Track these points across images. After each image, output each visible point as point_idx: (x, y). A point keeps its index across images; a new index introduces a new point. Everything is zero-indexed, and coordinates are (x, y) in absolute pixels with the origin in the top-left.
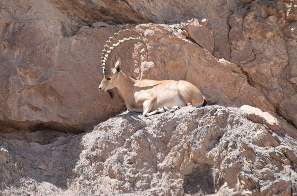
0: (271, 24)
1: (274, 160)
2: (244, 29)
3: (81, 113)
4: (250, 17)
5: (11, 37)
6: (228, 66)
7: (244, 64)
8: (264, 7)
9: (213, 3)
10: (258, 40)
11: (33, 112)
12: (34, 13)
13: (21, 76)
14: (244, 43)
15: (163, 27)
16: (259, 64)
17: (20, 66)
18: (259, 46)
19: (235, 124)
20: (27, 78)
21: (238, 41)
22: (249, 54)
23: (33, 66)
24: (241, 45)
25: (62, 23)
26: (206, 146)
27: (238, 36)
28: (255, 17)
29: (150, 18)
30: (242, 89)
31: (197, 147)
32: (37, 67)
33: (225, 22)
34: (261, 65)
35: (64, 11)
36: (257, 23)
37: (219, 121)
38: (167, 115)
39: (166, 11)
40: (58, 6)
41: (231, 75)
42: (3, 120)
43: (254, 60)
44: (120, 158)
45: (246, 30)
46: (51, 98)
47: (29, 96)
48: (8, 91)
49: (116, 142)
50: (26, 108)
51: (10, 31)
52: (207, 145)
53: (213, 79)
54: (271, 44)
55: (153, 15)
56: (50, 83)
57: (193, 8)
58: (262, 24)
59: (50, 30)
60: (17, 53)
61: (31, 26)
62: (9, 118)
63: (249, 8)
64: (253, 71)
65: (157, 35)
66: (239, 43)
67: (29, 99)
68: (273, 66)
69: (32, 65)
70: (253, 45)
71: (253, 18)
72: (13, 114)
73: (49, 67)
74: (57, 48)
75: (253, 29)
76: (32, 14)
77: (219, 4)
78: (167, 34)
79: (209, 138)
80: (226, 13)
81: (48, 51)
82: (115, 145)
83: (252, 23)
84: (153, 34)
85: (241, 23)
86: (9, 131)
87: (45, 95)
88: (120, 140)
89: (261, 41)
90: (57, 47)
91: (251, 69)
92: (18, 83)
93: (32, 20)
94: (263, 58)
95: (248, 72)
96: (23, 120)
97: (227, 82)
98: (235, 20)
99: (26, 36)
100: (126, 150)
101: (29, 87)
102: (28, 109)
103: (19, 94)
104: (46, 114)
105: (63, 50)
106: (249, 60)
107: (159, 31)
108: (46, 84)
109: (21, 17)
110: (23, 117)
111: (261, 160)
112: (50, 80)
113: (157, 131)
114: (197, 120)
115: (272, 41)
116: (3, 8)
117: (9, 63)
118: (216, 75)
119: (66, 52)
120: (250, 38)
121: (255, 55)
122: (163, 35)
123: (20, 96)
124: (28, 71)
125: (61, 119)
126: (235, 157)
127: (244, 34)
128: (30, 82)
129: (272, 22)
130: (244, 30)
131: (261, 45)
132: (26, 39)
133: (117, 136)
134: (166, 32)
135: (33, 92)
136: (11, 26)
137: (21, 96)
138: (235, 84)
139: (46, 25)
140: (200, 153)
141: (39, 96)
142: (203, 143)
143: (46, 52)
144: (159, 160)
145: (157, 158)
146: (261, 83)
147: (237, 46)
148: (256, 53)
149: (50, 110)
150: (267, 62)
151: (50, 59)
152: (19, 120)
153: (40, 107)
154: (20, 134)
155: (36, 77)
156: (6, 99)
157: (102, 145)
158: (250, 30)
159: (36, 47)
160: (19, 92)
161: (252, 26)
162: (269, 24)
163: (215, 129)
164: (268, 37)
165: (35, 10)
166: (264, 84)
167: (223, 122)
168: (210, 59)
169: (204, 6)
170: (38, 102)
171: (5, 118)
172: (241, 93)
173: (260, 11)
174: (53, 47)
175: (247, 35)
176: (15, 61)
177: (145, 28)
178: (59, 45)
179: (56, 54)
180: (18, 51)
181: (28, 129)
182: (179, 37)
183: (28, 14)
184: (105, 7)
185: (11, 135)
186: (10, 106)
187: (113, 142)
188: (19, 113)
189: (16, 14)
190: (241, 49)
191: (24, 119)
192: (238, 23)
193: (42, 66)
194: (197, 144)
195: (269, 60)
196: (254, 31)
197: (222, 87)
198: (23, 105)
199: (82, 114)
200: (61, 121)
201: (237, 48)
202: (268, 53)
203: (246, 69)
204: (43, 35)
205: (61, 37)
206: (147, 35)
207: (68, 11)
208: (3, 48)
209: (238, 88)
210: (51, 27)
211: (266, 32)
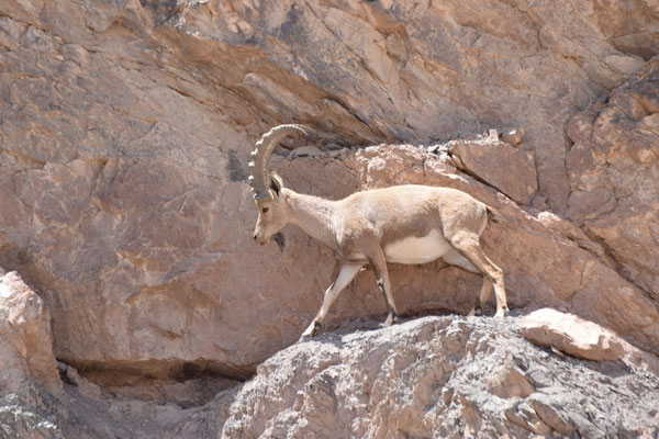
0: (649, 133)
1: (515, 427)
2: (594, 146)
3: (253, 339)
4: (605, 120)
5: (107, 187)
6: (554, 227)
7: (593, 220)
8: (636, 96)
9: (539, 94)
10: (625, 168)
11: (166, 341)
12: (163, 135)
13: (127, 268)
14: (595, 176)
15: (404, 151)
16: (622, 218)
17: (122, 248)
18: (626, 181)
19: (480, 350)
20: (143, 272)
21: (581, 171)
22: (606, 199)
23: (152, 246)
24: (589, 180)
25: (231, 151)
26: (423, 402)
27: (582, 162)
28: (616, 120)
29: (396, 132)
30: (585, 273)
31: (403, 402)
32: (162, 246)
33: (561, 133)
34: (627, 221)
35: (239, 127)
36: (620, 132)
37: (450, 346)
38: (376, 337)
39: (444, 115)
40: (224, 117)
41: (560, 246)
42: (103, 360)
43: (613, 211)
44: (278, 432)
45: (597, 147)
46: (201, 310)
47: (154, 308)
48: (103, 301)
49: (281, 399)
50: (147, 332)
51: (107, 176)
52: (425, 397)
53: (522, 254)
54: (652, 176)
55: (408, 126)
56: (189, 279)
57: (500, 107)
58: (628, 133)
59: (197, 169)
60: (117, 220)
61: (153, 162)
62: (113, 356)
63: (607, 101)
64: (612, 234)
65: (391, 168)
66: (584, 177)
67: (152, 315)
68: (653, 221)
69: (150, 244)
70: (612, 179)
71: (611, 122)
72: (120, 348)
73: (193, 247)
74: (213, 205)
75: (612, 145)
76: (158, 137)
77: (553, 94)
78: (413, 165)
79: (430, 382)
80: (565, 114)
81: (190, 212)
82: (277, 405)
83: (609, 132)
84: (382, 167)
85: (588, 132)
86: (130, 382)
87: (188, 305)
88: (288, 393)
89: (631, 169)
90: (213, 203)
91: (606, 231)
92: (123, 282)
93: (156, 149)
94: (631, 205)
95: (602, 236)
96: (143, 359)
97: (551, 261)
98: (577, 127)
99: (136, 184)
100: (295, 414)
101: (152, 291)
102: (151, 336)
103: (129, 306)
104: (191, 344)
105: (225, 209)
106: (604, 210)
107: (395, 160)
108: (179, 281)
109: (133, 144)
110: (143, 352)
111: (490, 427)
112: (191, 272)
113: (356, 371)
114: (417, 346)
115: (654, 169)
116: (90, 127)
117: (102, 241)
118: (525, 247)
119: (231, 214)
120: (608, 164)
121: (618, 199)
122: (403, 167)
123: (132, 310)
124: (139, 257)
125: (222, 354)
126: (452, 423)
127: (594, 155)
128: (150, 278)
129: (649, 129)
130: (594, 148)
131: (631, 178)
132: (136, 189)
133: (281, 385)
134: (410, 162)
135: (161, 299)
136: (110, 163)
137: (134, 309)
138: (569, 263)
139: (190, 159)
140: (410, 416)
141: (176, 307)
142: (418, 393)
143: (186, 215)
144: (355, 434)
145: (350, 429)
146: (636, 258)
147: (580, 182)
148: (619, 195)
149: (199, 337)
150: (638, 214)
151: (196, 229)
152: (135, 360)
153: (177, 331)
154: (153, 388)
155: (163, 268)
156: (102, 317)
157: (253, 406)
158: (605, 148)
159: (162, 205)
160: (128, 301)
161: (609, 138)
162: (643, 131)
163: (441, 364)
164: (642, 159)
165: (164, 127)
166: (642, 261)
167: (458, 348)
168: (511, 214)
169: (522, 102)
170: (174, 319)
171: (105, 357)
172: (586, 282)
173: (628, 105)
174: (204, 204)
175: (600, 159)
176: (113, 237)
177: (372, 155)
178: (218, 199)
179: (212, 217)
180: (119, 217)
181: (171, 377)
182: (438, 171)
183: (148, 137)
184: (313, 115)
185: (133, 390)
186: (112, 331)
187: (274, 399)
188: (133, 345)
189: (120, 139)
190: (589, 188)
191: (146, 357)
192: (582, 134)
193: (175, 245)
194: (405, 398)
195: (644, 208)
196: (612, 148)
197: (541, 271)
198: (139, 328)
199: (256, 342)
200: (222, 358)
201: (581, 188)
202: (644, 195)
203: (598, 232)
204: (182, 180)
205: (225, 182)
206: (371, 169)
207: (248, 127)
208: (95, 211)
209: (577, 272)
210: (202, 161)
211: (636, 149)
